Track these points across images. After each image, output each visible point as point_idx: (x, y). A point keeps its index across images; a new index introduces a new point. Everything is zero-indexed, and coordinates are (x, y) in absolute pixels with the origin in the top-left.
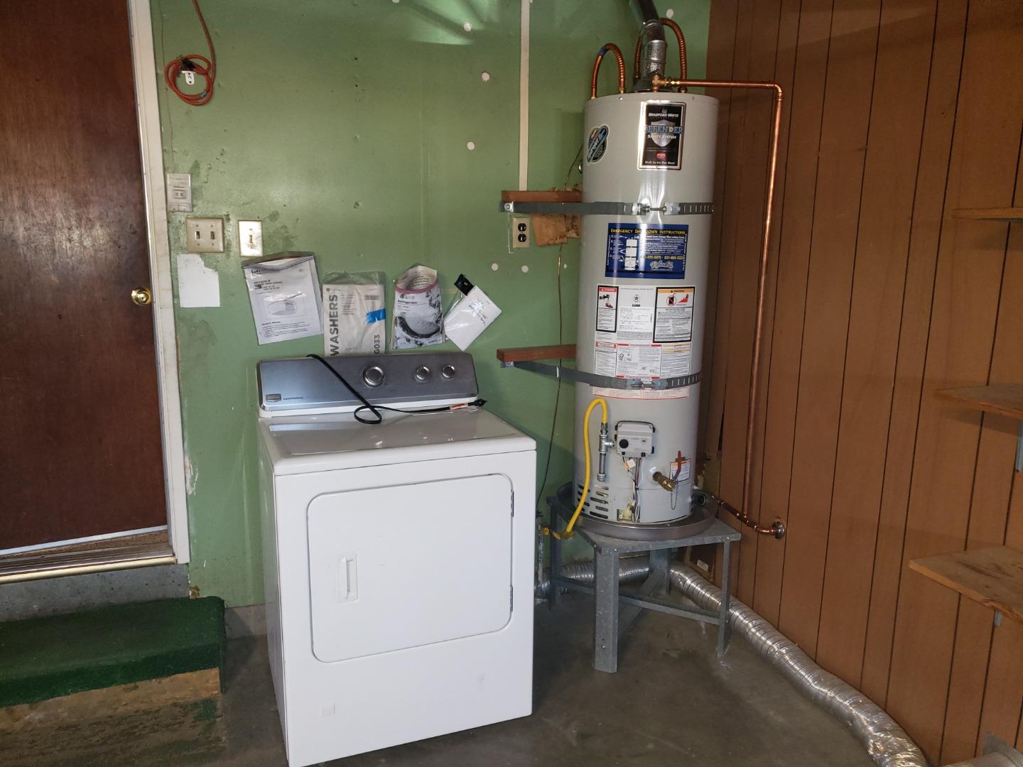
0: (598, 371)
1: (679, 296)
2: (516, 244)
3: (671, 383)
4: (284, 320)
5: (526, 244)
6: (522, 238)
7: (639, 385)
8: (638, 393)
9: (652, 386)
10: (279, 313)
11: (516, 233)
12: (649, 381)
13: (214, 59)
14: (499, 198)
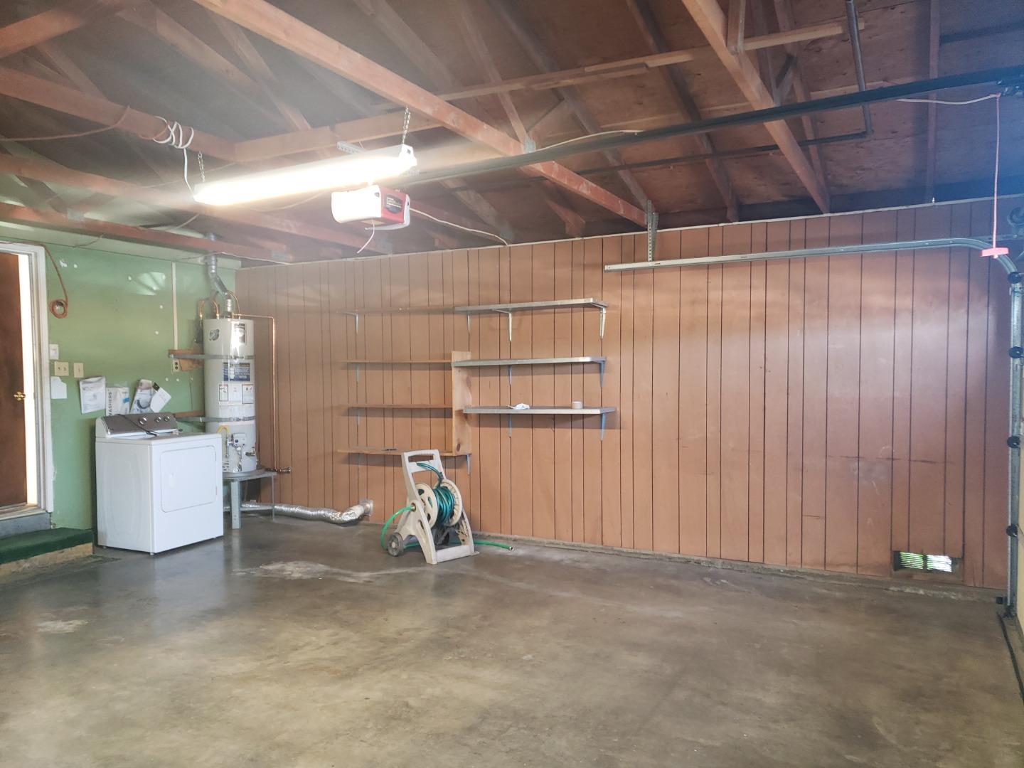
0: (220, 416)
1: (249, 387)
2: (175, 370)
3: (250, 419)
4: (93, 403)
5: (178, 370)
6: (177, 368)
7: (238, 420)
8: (239, 423)
9: (244, 420)
10: (90, 400)
11: (174, 366)
12: (242, 418)
13: (67, 299)
14: (167, 353)
